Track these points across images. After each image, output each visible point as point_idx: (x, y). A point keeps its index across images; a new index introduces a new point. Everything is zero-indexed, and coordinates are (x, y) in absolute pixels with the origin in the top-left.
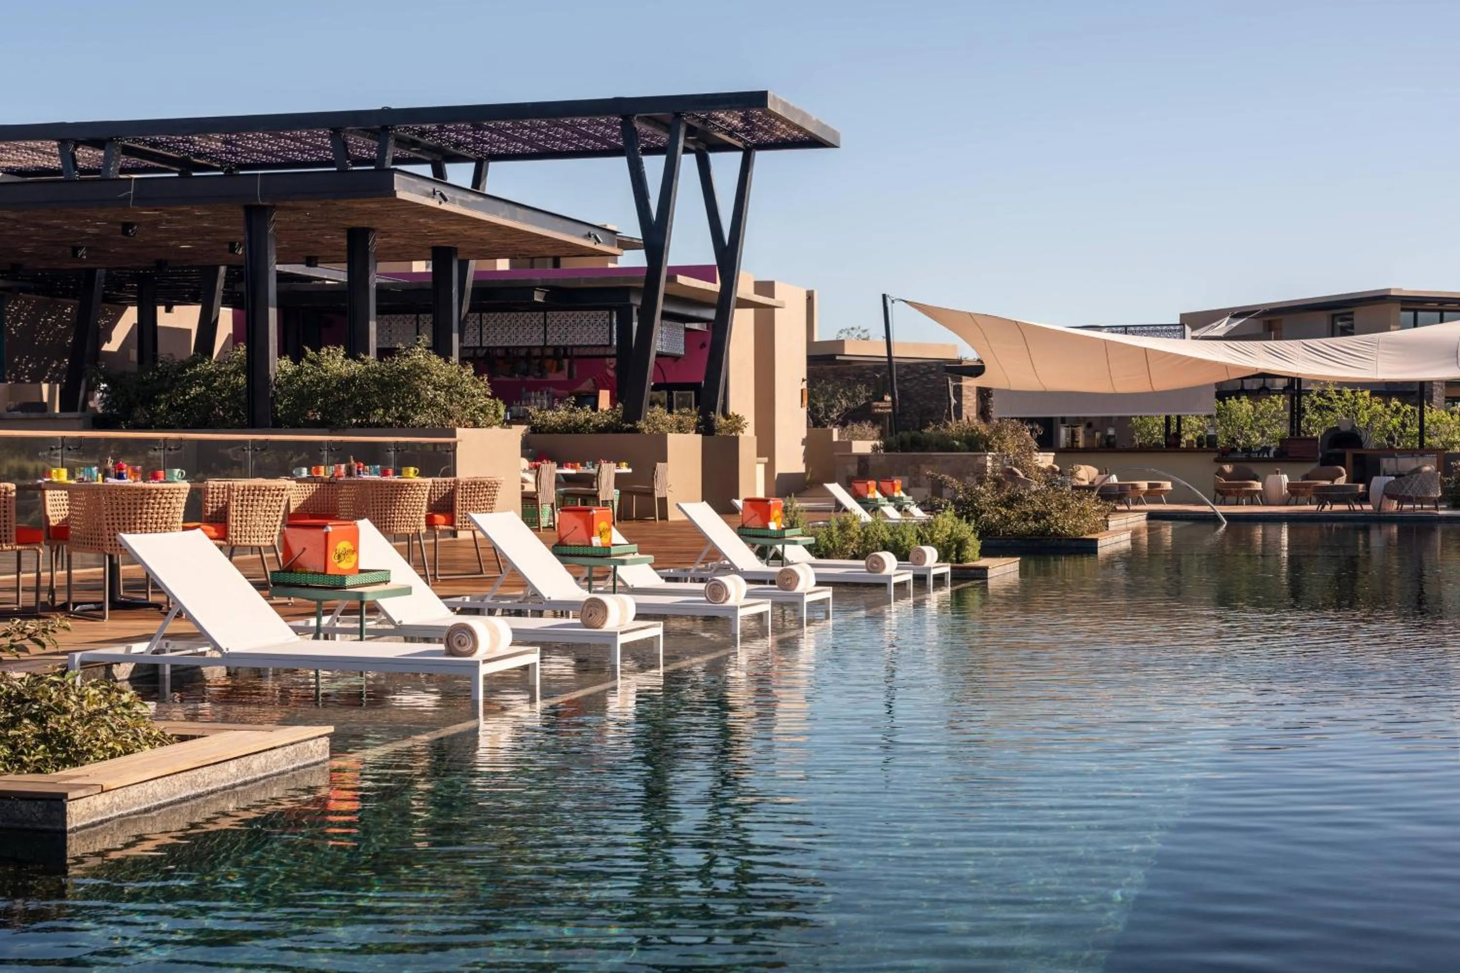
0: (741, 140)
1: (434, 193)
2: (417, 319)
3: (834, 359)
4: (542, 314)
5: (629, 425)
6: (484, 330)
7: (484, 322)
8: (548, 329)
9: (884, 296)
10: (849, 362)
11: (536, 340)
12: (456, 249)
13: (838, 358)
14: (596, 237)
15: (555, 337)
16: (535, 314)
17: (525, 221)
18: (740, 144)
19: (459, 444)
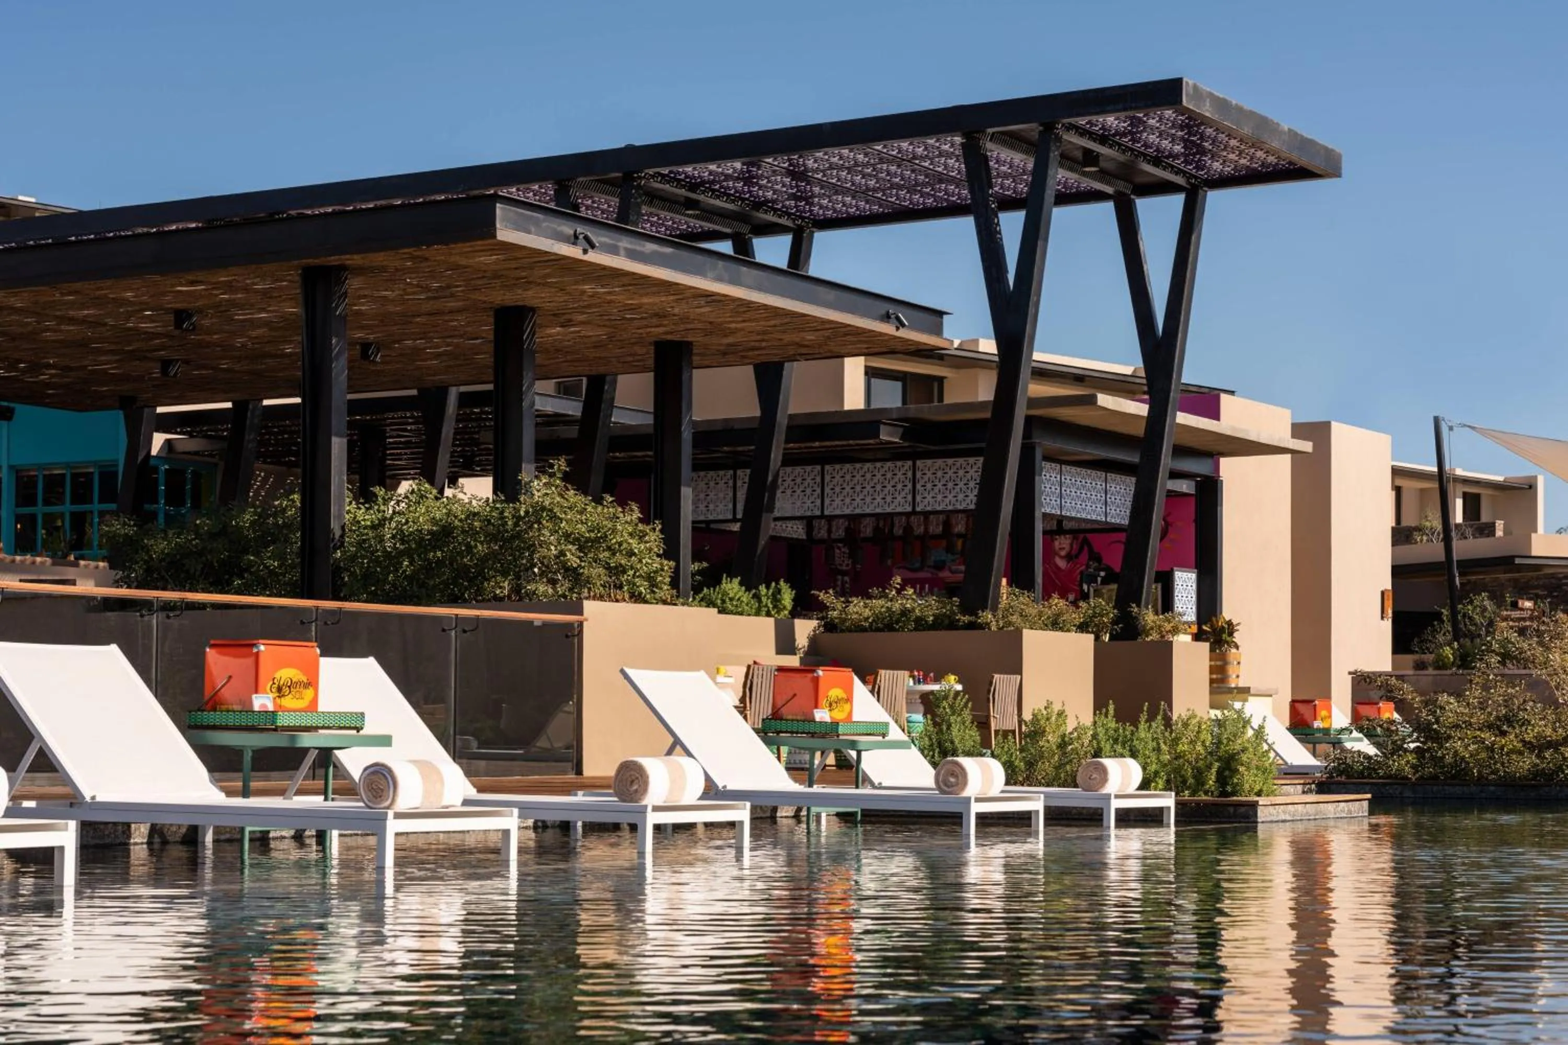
0: (1178, 172)
1: (576, 237)
2: (735, 477)
3: (1513, 563)
4: (910, 463)
5: (966, 619)
6: (827, 490)
7: (827, 478)
8: (918, 486)
9: (1437, 421)
10: (1538, 567)
11: (900, 504)
12: (689, 344)
13: (1517, 561)
14: (898, 319)
15: (929, 498)
16: (899, 463)
17: (760, 288)
18: (1180, 180)
19: (585, 624)
